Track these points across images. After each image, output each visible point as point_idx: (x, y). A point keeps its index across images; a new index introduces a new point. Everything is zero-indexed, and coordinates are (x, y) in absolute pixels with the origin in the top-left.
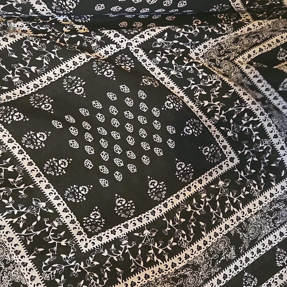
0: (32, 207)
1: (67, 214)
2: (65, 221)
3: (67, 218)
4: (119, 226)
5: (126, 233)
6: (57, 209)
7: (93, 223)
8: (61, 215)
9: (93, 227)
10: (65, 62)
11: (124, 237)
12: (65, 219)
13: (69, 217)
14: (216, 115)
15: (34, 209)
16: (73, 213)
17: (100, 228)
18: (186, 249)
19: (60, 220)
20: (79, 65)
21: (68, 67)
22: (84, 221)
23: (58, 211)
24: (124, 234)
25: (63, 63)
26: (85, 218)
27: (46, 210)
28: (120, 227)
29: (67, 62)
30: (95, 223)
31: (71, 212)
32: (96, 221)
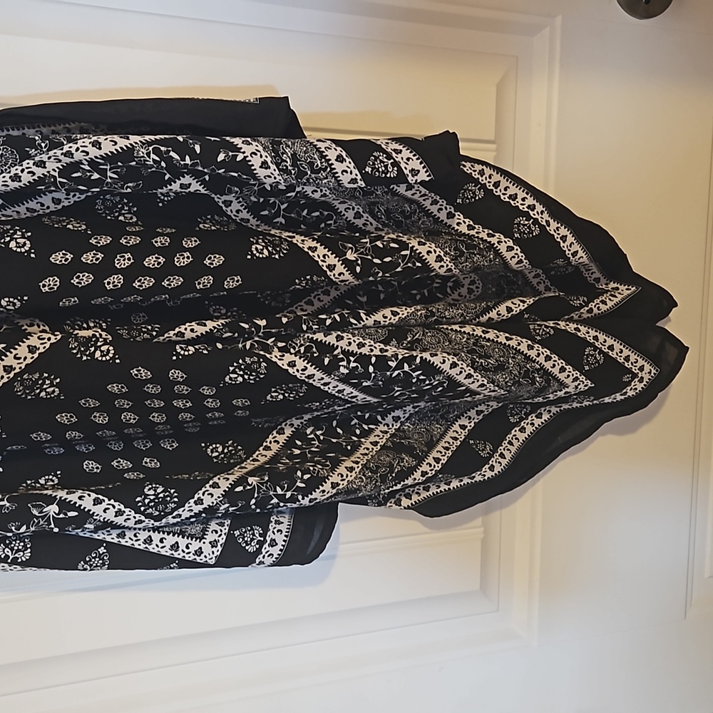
0: (36, 521)
1: (104, 505)
2: (104, 518)
3: (107, 511)
4: (204, 489)
5: (222, 494)
6: (81, 505)
7: (157, 501)
8: (94, 513)
9: (161, 507)
10: (12, 350)
11: (220, 501)
12: (104, 515)
13: (108, 509)
14: (342, 366)
15: (42, 523)
16: (112, 500)
17: (173, 505)
18: (329, 477)
19: (95, 520)
20: (42, 350)
21: (20, 358)
22: (140, 504)
23: (85, 508)
24: (219, 497)
25: (8, 353)
26: (139, 499)
27: (64, 516)
28: (207, 491)
29: (16, 349)
30: (160, 500)
31: (109, 500)
32: (161, 495)
